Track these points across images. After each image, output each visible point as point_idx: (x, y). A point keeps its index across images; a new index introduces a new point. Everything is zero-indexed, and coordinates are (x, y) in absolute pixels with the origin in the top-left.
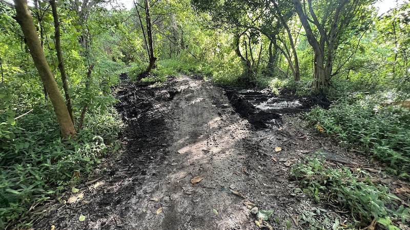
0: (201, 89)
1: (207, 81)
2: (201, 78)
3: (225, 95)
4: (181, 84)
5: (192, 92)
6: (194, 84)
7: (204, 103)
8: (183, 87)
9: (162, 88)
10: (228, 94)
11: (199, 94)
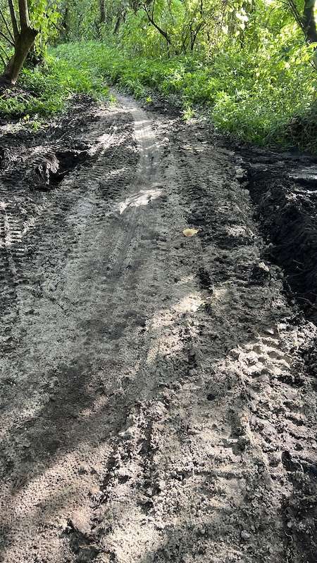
0: (167, 152)
1: (193, 121)
2: (176, 112)
3: (241, 181)
4: (107, 126)
5: (133, 160)
6: (147, 132)
7: (157, 215)
8: (107, 140)
9: (39, 138)
10: (253, 181)
11: (153, 171)
